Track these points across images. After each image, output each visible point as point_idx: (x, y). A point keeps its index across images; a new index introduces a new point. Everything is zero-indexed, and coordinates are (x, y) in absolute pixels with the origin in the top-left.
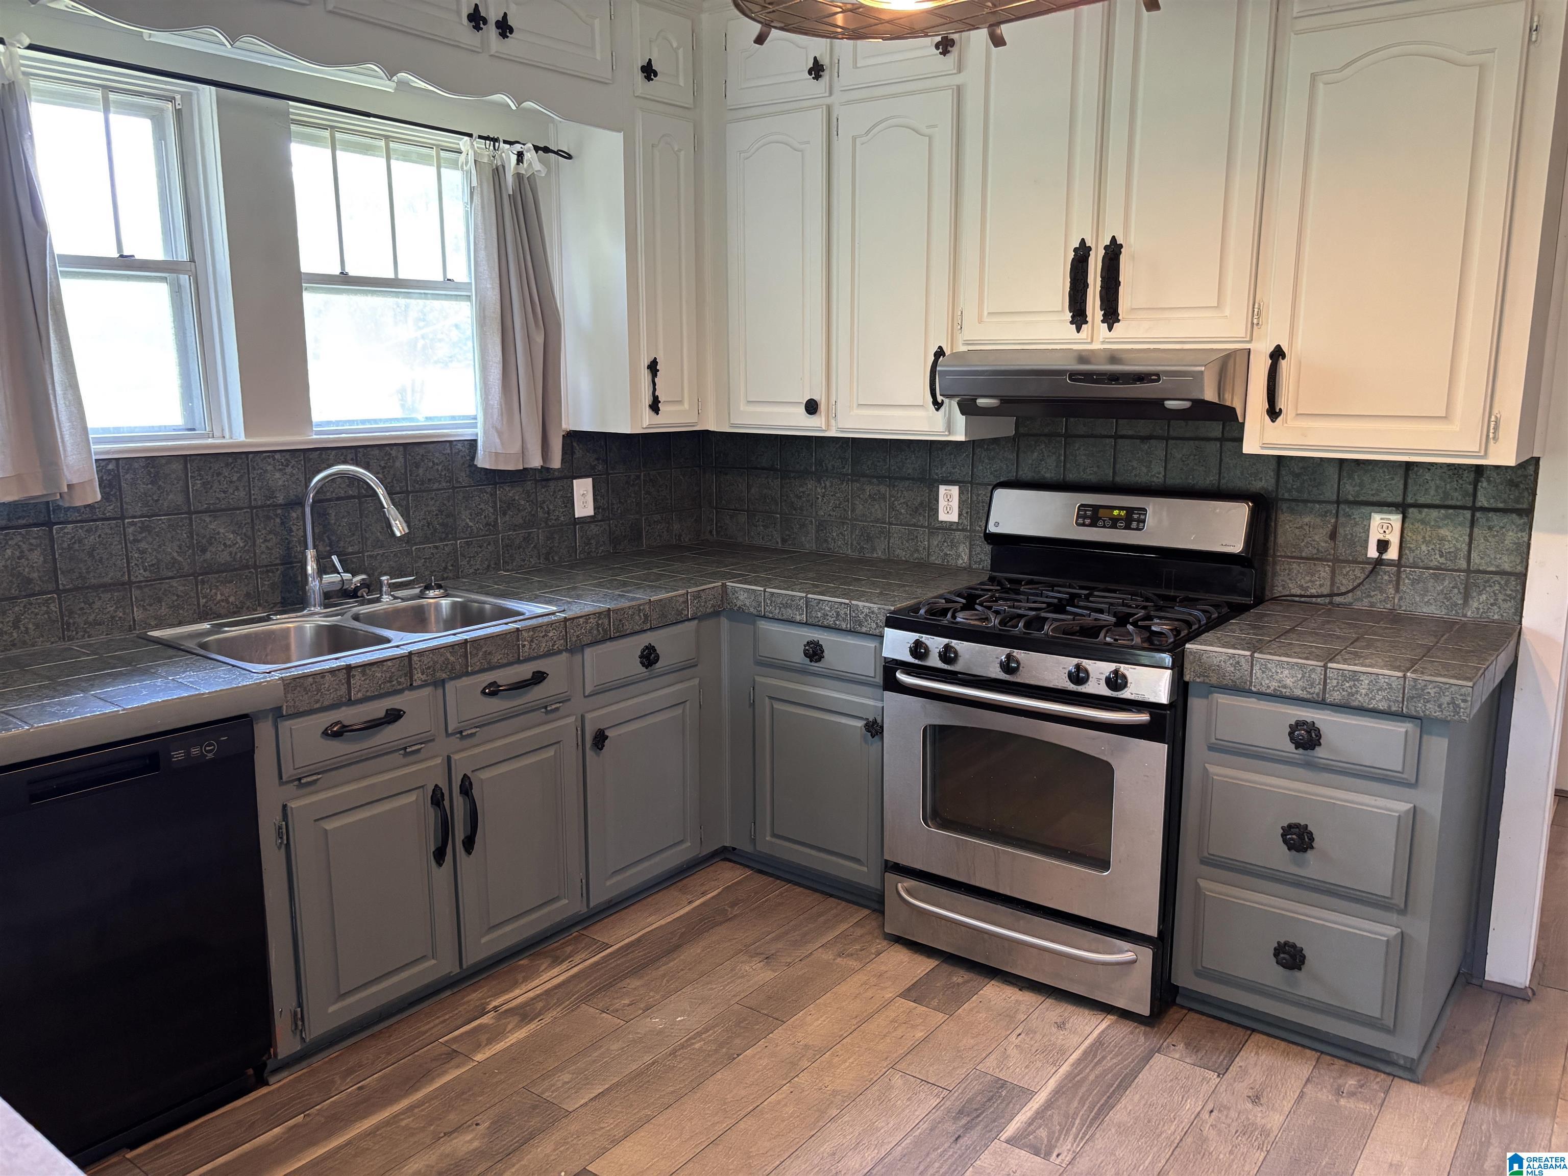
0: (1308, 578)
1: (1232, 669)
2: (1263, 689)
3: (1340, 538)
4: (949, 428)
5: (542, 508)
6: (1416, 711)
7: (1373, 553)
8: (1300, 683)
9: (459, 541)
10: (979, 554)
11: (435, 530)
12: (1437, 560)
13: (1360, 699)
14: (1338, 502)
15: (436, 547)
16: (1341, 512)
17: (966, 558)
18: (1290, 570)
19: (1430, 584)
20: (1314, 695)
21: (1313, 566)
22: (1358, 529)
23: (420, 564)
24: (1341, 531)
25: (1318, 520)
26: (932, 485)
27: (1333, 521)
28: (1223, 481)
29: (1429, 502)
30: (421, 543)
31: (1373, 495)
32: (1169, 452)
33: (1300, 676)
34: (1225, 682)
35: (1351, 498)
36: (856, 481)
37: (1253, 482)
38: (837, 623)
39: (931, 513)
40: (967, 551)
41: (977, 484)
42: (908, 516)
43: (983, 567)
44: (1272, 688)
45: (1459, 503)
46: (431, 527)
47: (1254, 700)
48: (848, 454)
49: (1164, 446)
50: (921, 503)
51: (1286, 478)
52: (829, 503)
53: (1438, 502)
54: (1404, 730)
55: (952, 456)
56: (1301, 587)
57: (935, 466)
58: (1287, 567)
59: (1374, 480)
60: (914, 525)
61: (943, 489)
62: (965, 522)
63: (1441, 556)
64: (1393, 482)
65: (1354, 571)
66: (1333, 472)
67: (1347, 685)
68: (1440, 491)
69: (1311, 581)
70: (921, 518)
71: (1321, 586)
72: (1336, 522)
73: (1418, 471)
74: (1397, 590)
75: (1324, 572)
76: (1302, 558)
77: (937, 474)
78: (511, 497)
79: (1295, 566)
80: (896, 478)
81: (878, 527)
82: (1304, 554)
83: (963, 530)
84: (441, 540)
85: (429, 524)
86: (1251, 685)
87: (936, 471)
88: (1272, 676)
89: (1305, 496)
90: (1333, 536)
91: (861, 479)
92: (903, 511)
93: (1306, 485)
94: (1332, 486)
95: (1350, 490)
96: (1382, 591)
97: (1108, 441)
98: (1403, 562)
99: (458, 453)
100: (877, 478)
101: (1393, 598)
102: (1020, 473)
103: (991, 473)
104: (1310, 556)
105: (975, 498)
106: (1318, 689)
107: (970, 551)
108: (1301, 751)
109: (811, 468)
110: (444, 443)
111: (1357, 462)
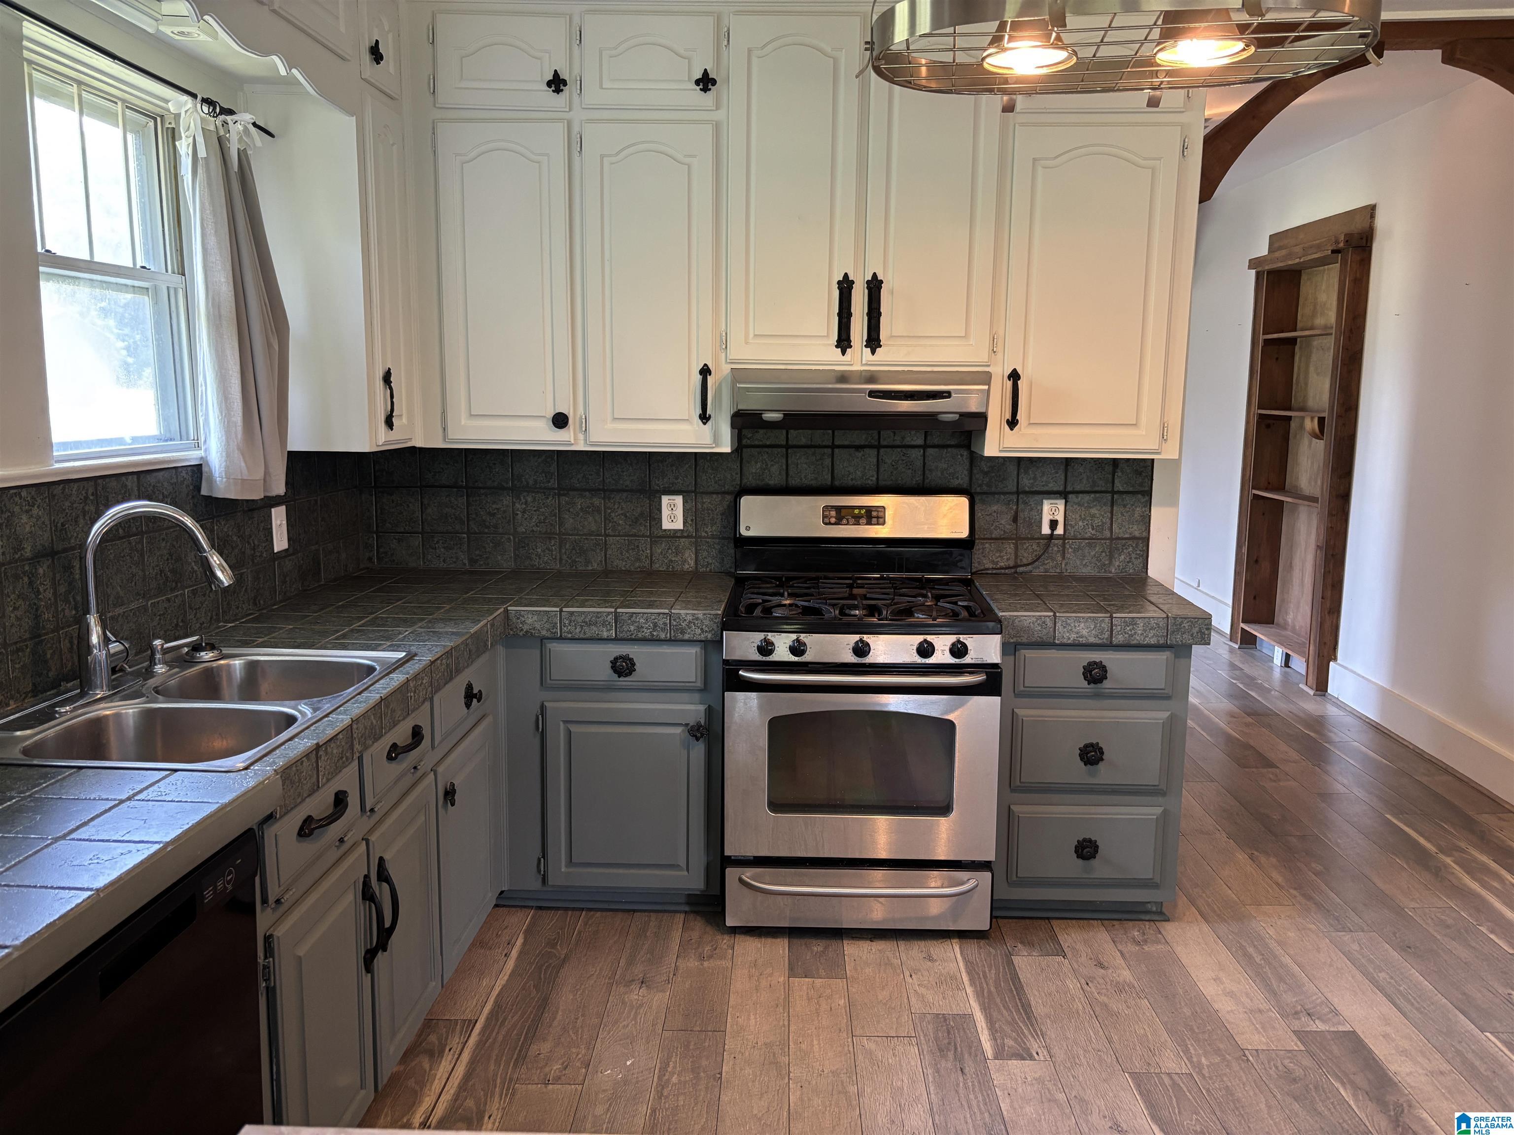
0: (998, 555)
1: (1039, 628)
2: (1065, 641)
3: (1020, 521)
4: (716, 439)
5: (249, 543)
6: (1176, 641)
7: (1046, 530)
8: (1093, 632)
9: (186, 591)
10: (706, 558)
11: (167, 578)
12: (1090, 532)
13: (1138, 638)
14: (1018, 493)
15: (168, 600)
16: (1020, 501)
17: (692, 563)
18: (983, 549)
19: (1086, 551)
20: (1105, 640)
21: (1001, 544)
22: (1034, 513)
23: (155, 623)
24: (1021, 515)
25: (1004, 508)
26: (653, 497)
27: (1015, 507)
28: (927, 481)
29: (1083, 489)
30: (156, 596)
31: (1043, 486)
32: (880, 459)
33: (1093, 627)
34: (1034, 640)
35: (1027, 489)
36: (564, 495)
37: (952, 481)
38: (655, 633)
39: (653, 523)
40: (693, 556)
41: (703, 493)
42: (627, 527)
43: (711, 569)
44: (1072, 639)
45: (1103, 489)
46: (163, 575)
47: (1053, 651)
48: (553, 468)
49: (876, 453)
50: (642, 514)
51: (977, 476)
52: (531, 518)
53: (1088, 489)
54: (1165, 657)
55: (674, 468)
56: (993, 562)
57: (656, 477)
58: (981, 547)
59: (1043, 474)
60: (635, 535)
61: (665, 500)
62: (690, 528)
63: (1093, 529)
64: (1057, 475)
65: (1032, 546)
66: (1012, 469)
67: (1128, 629)
68: (1090, 480)
69: (1000, 556)
70: (642, 528)
71: (1008, 559)
72: (1017, 508)
73: (1074, 466)
74: (1064, 558)
75: (1010, 548)
76: (992, 539)
77: (658, 485)
78: (226, 532)
79: (987, 545)
80: (612, 491)
81: (593, 540)
82: (993, 536)
83: (688, 537)
84: (172, 590)
85: (161, 571)
86: (1054, 639)
87: (657, 482)
88: (1071, 630)
89: (993, 489)
90: (1015, 519)
91: (571, 493)
92: (621, 522)
93: (993, 480)
94: (1013, 480)
95: (1026, 482)
96: (1053, 559)
97: (826, 450)
98: (1066, 536)
99: (183, 482)
100: (589, 490)
101: (1061, 564)
102: (745, 481)
103: (716, 483)
104: (998, 536)
105: (699, 506)
106: (1107, 635)
107: (697, 557)
108: (1092, 685)
109: (507, 483)
110: (170, 470)
111: (1031, 459)
